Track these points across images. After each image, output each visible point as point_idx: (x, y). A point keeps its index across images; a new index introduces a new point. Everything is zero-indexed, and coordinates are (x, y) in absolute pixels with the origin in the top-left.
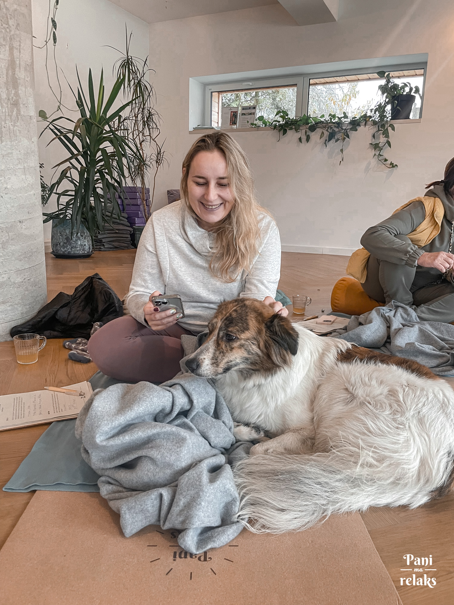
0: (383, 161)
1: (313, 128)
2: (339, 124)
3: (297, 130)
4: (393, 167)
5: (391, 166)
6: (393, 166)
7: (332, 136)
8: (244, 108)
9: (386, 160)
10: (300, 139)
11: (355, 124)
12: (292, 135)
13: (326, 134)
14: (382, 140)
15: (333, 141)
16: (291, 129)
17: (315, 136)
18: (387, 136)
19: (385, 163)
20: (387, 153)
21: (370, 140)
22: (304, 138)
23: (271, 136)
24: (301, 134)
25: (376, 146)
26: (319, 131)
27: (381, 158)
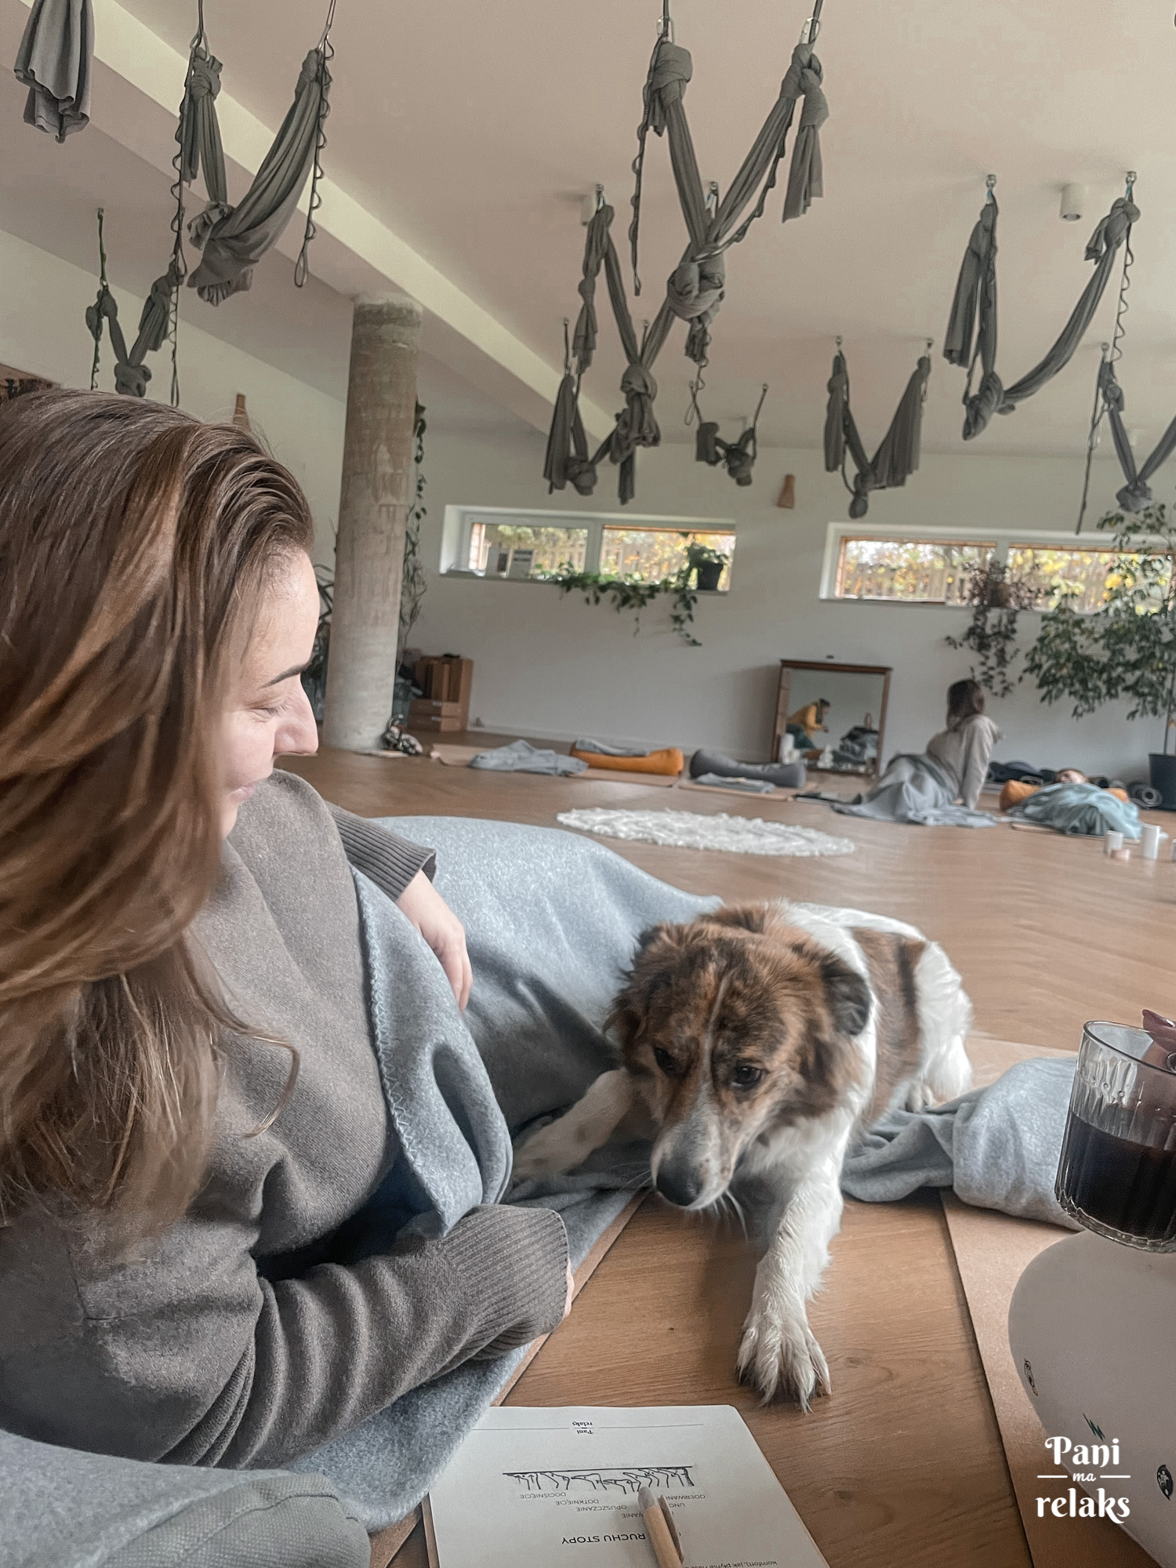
0: (684, 637)
1: (603, 589)
2: (635, 588)
3: (583, 589)
4: (696, 644)
5: (694, 643)
9: (688, 636)
10: (587, 600)
11: (653, 590)
12: (576, 593)
13: (619, 598)
14: (684, 613)
15: (627, 606)
16: (577, 586)
17: (605, 599)
18: (689, 609)
19: (686, 639)
20: (688, 626)
21: (670, 610)
22: (592, 599)
23: (552, 592)
24: (589, 593)
25: (677, 619)
26: (610, 593)
27: (681, 633)
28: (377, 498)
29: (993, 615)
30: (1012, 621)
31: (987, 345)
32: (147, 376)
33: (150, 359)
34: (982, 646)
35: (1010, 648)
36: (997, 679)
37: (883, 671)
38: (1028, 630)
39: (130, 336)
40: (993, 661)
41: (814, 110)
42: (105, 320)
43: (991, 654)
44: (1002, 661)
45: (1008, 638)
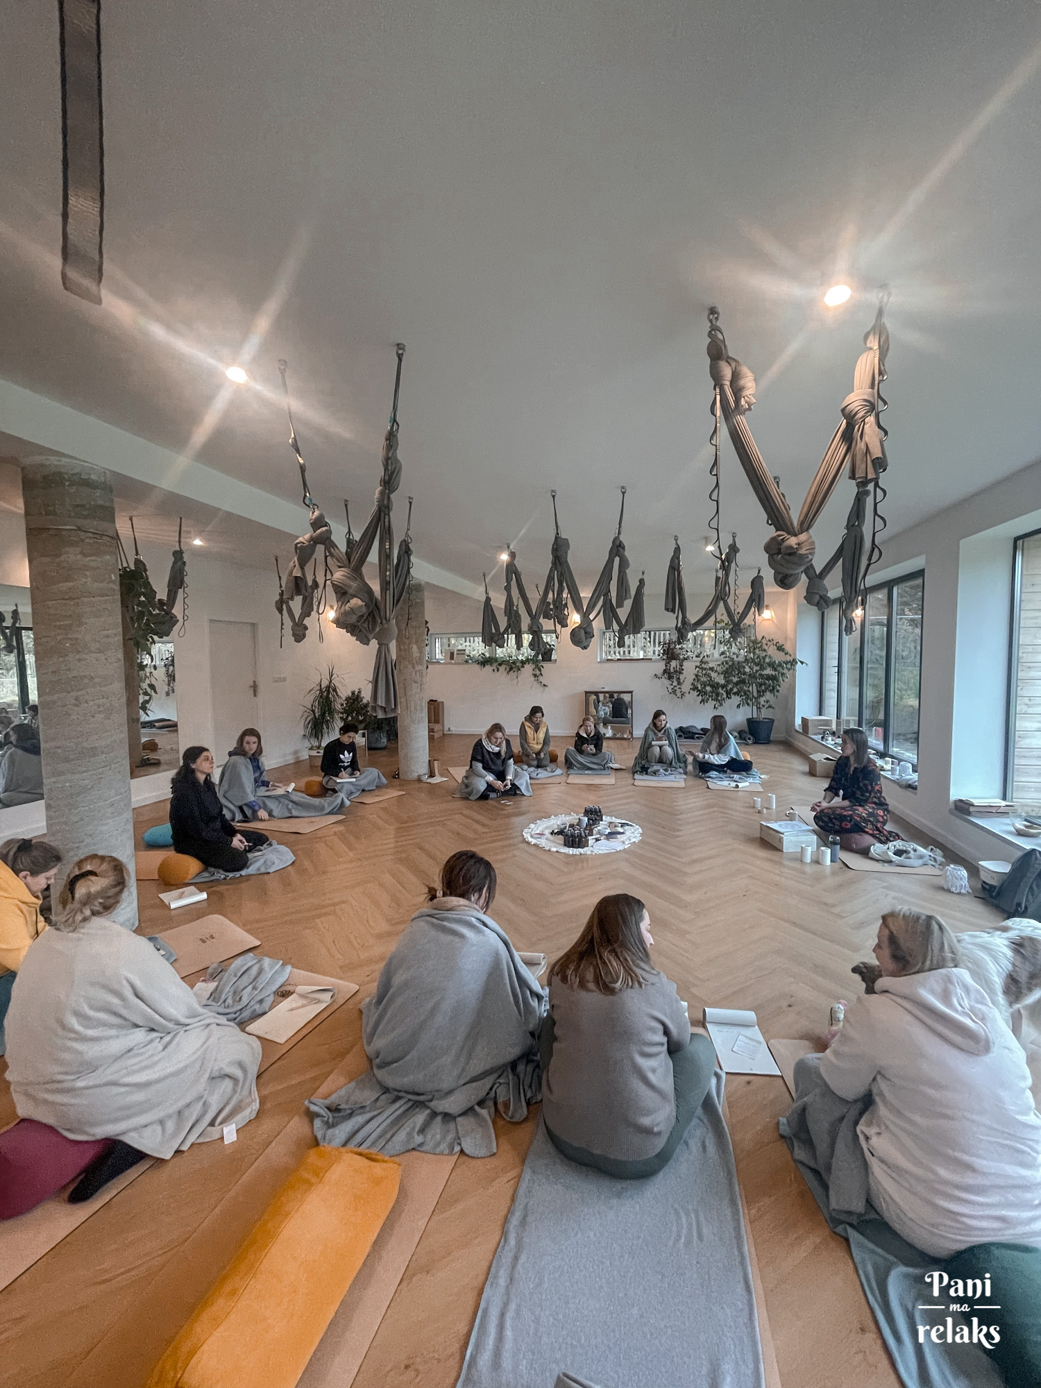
1: (500, 665)
2: (514, 663)
3: (491, 665)
6: (544, 685)
7: (511, 669)
8: (458, 650)
9: (541, 683)
10: (493, 669)
11: (523, 662)
12: (488, 668)
13: (508, 668)
14: (538, 672)
15: (512, 672)
16: (488, 664)
17: (502, 668)
18: (540, 670)
20: (541, 679)
21: (531, 672)
22: (495, 668)
23: (477, 667)
25: (535, 676)
26: (504, 666)
28: (414, 667)
29: (674, 663)
30: (681, 666)
31: (682, 607)
32: (306, 628)
33: (307, 621)
34: (670, 678)
35: (682, 677)
36: (678, 691)
37: (631, 692)
38: (690, 669)
39: (297, 612)
40: (675, 683)
41: (624, 564)
42: (284, 607)
43: (674, 680)
44: (679, 683)
45: (680, 673)
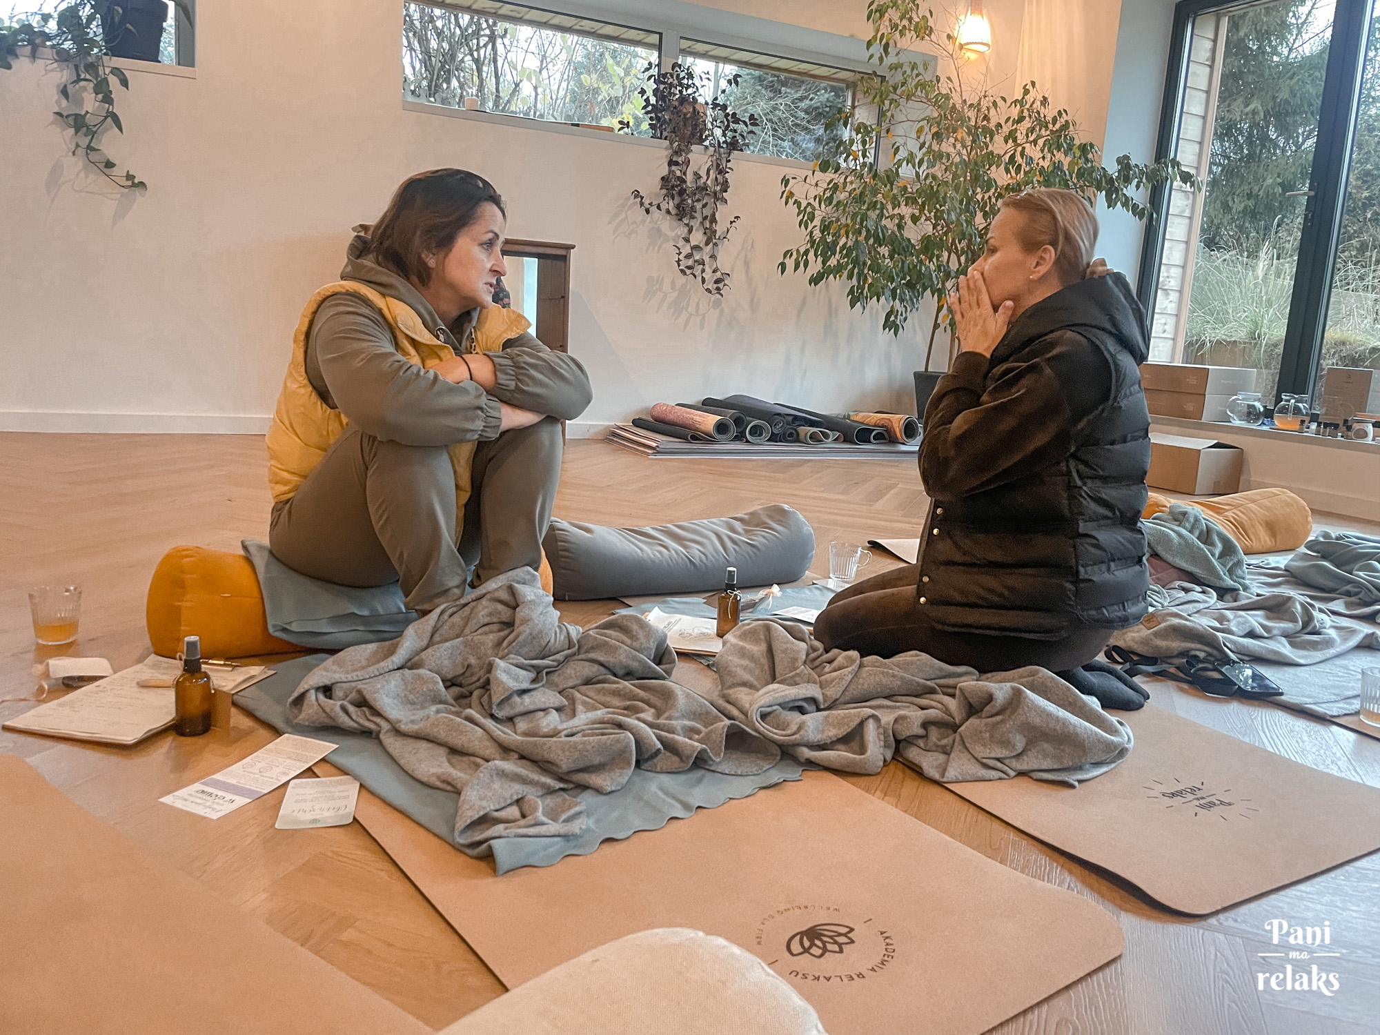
0: (102, 166)
4: (134, 185)
5: (129, 183)
6: (133, 183)
9: (109, 165)
19: (106, 170)
27: (94, 156)
29: (696, 157)
30: (724, 170)
43: (695, 223)
44: (710, 236)
45: (718, 198)
